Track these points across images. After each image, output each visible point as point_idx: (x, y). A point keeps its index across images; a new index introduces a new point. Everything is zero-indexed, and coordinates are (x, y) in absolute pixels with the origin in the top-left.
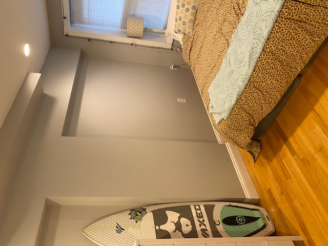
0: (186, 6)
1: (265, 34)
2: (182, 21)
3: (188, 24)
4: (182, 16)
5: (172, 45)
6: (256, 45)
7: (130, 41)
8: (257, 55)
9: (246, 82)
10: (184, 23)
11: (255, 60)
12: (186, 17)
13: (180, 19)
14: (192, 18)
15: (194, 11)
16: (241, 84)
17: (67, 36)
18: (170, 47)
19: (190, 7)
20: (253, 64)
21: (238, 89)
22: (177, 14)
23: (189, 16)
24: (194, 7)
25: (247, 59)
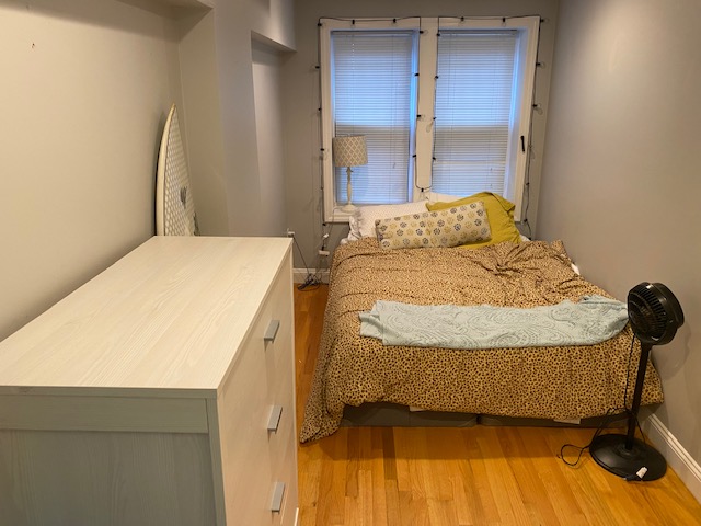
0: (423, 229)
1: (543, 341)
2: (402, 229)
3: (401, 239)
4: (408, 227)
5: (332, 223)
6: (521, 336)
7: (327, 145)
8: (510, 344)
9: (467, 347)
10: (400, 233)
11: (503, 343)
12: (410, 233)
13: (403, 225)
14: (412, 243)
15: (422, 244)
16: (458, 341)
17: (320, 25)
18: (329, 219)
19: (425, 235)
20: (492, 345)
21: (448, 340)
22: (407, 217)
23: (413, 238)
24: (426, 241)
25: (492, 334)
